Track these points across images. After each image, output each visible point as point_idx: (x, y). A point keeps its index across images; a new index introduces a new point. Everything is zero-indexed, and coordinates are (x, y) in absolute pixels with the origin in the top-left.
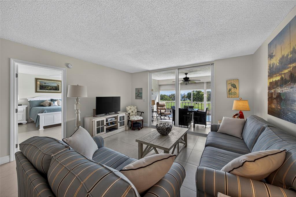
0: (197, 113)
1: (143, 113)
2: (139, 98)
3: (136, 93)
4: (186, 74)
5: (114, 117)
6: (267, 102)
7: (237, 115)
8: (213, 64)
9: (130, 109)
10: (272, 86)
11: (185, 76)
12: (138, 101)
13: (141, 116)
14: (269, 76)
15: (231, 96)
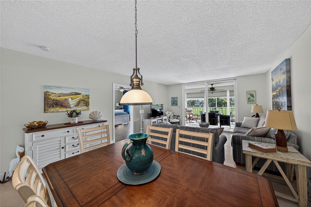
0: (222, 117)
1: (179, 116)
2: (174, 104)
3: (172, 101)
4: (212, 85)
5: (160, 119)
6: (272, 107)
7: (254, 116)
8: (236, 79)
9: (169, 113)
10: (274, 97)
11: (211, 86)
12: (174, 107)
13: (177, 119)
14: (272, 91)
15: (250, 103)
